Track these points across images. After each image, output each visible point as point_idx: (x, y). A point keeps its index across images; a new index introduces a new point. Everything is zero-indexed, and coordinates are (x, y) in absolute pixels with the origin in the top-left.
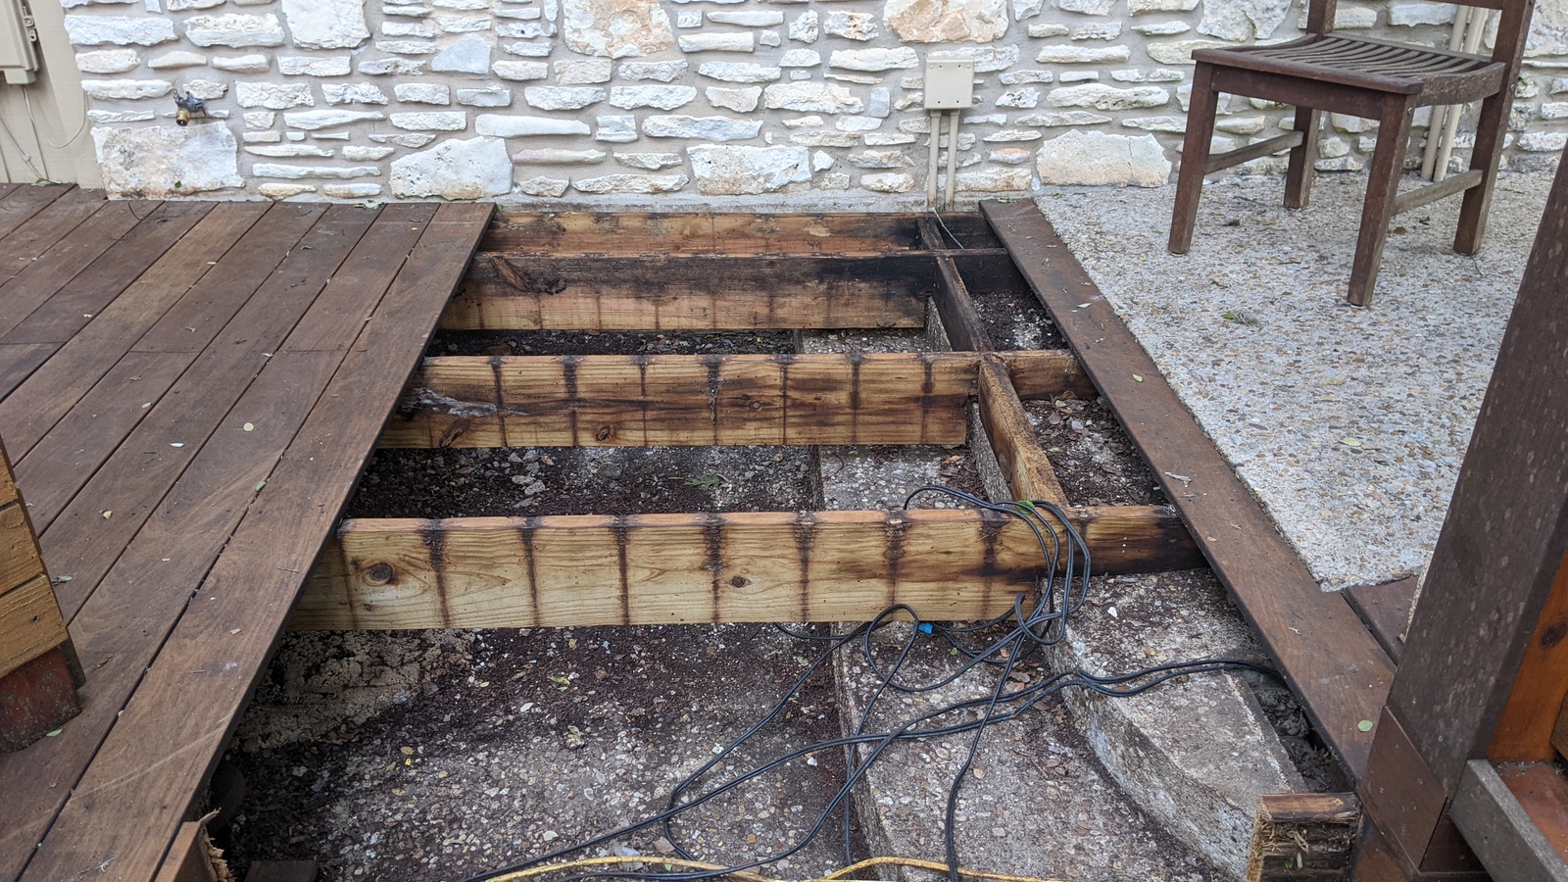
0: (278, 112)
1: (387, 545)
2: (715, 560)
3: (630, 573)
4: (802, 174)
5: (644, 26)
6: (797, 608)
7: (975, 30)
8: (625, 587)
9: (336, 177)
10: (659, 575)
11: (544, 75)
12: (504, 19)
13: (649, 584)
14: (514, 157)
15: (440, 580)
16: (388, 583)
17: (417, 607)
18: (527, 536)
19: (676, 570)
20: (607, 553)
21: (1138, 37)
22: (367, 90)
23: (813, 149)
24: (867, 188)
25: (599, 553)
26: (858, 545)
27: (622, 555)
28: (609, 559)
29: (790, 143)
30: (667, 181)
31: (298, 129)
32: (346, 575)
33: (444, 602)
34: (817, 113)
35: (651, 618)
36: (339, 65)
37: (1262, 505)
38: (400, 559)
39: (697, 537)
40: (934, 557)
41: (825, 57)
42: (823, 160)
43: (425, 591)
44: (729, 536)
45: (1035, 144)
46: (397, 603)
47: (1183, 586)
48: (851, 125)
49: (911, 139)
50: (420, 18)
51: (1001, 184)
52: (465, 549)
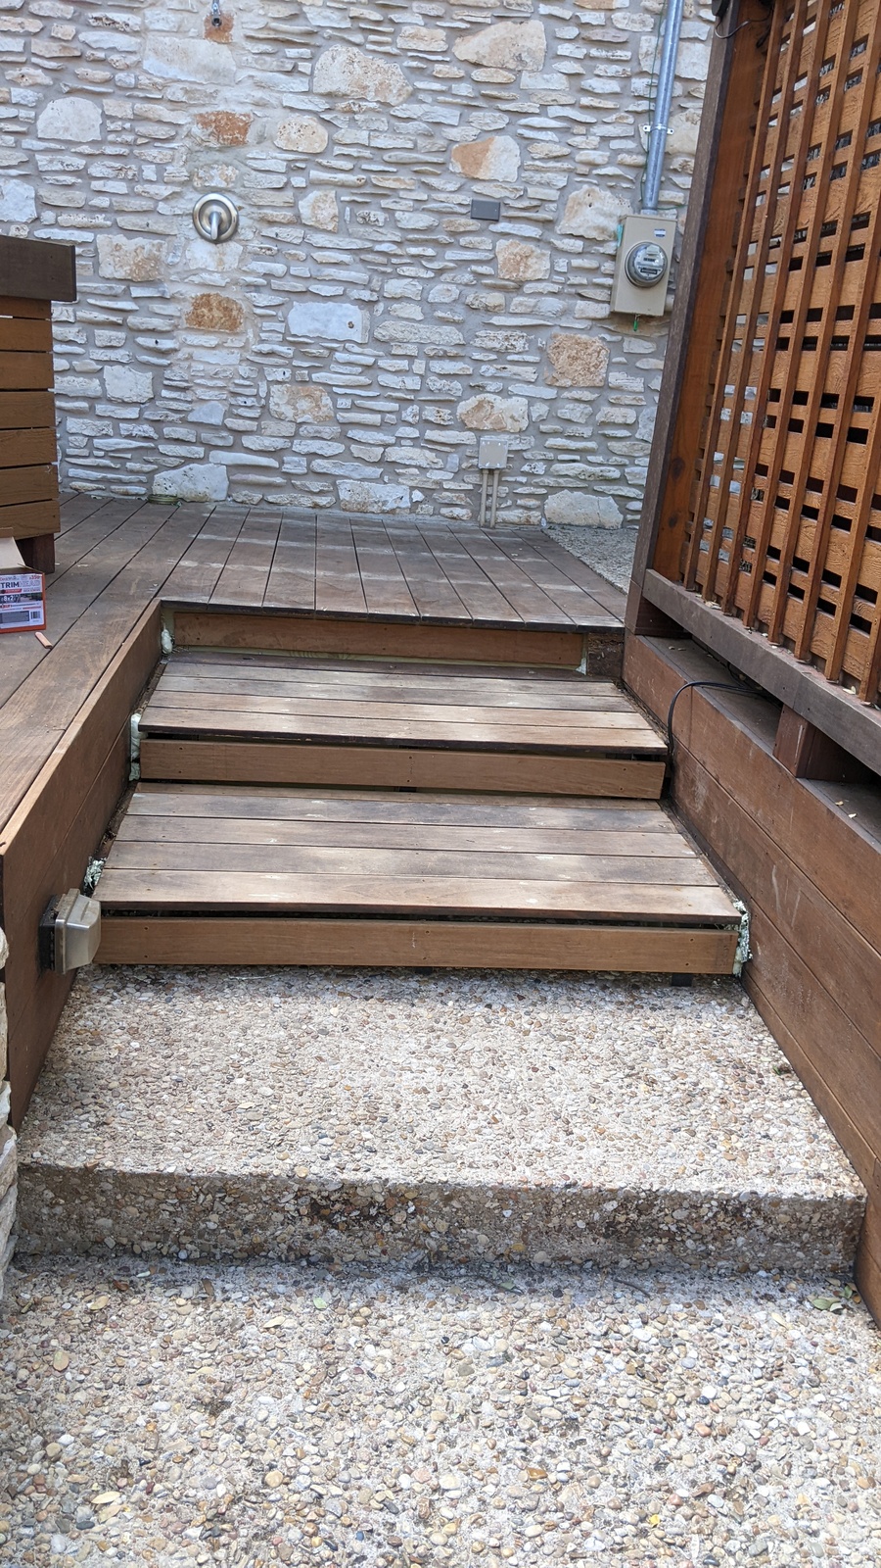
0: (91, 438)
4: (406, 504)
5: (318, 406)
7: (509, 424)
9: (120, 482)
11: (255, 429)
12: (235, 394)
14: (232, 478)
21: (603, 438)
22: (148, 430)
23: (412, 488)
24: (443, 516)
29: (399, 484)
30: (323, 501)
31: (101, 450)
34: (415, 467)
36: (133, 413)
41: (422, 433)
42: (418, 496)
45: (543, 497)
48: (436, 476)
49: (470, 487)
50: (184, 389)
51: (523, 520)
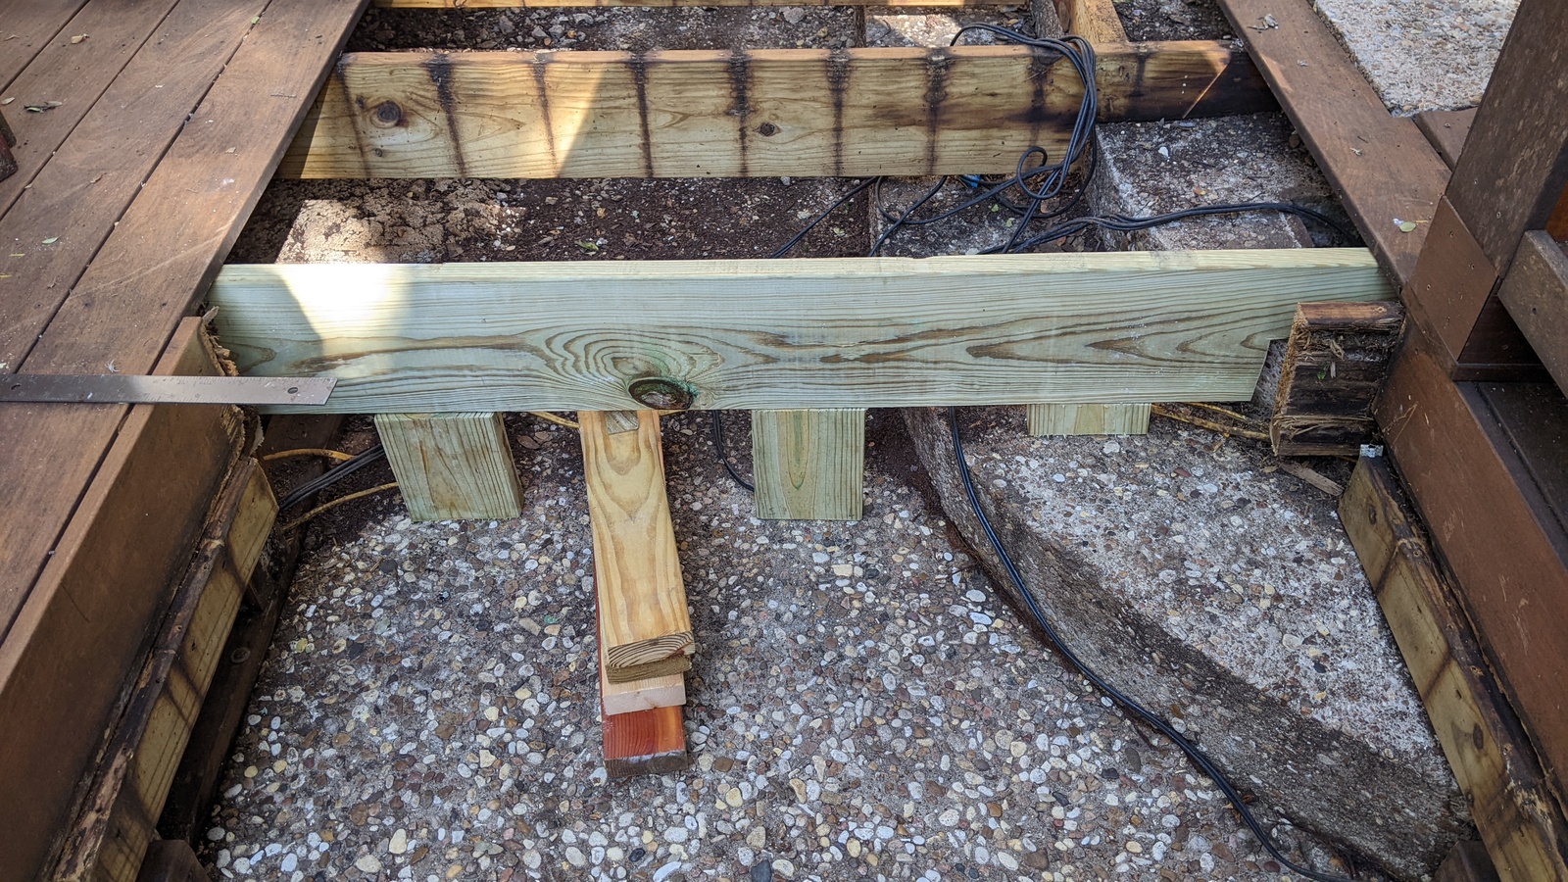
1: (392, 81)
2: (741, 105)
3: (651, 118)
6: (830, 161)
8: (646, 133)
10: (682, 120)
13: (672, 130)
15: (452, 122)
16: (397, 125)
17: (431, 153)
18: (539, 71)
19: (700, 114)
20: (625, 93)
25: (616, 94)
26: (895, 87)
27: (642, 96)
28: (627, 101)
32: (352, 115)
33: (457, 147)
35: (676, 170)
37: (1338, 36)
38: (407, 97)
39: (720, 75)
40: (978, 100)
43: (436, 135)
44: (756, 74)
46: (409, 148)
47: (1244, 130)
52: (475, 86)
